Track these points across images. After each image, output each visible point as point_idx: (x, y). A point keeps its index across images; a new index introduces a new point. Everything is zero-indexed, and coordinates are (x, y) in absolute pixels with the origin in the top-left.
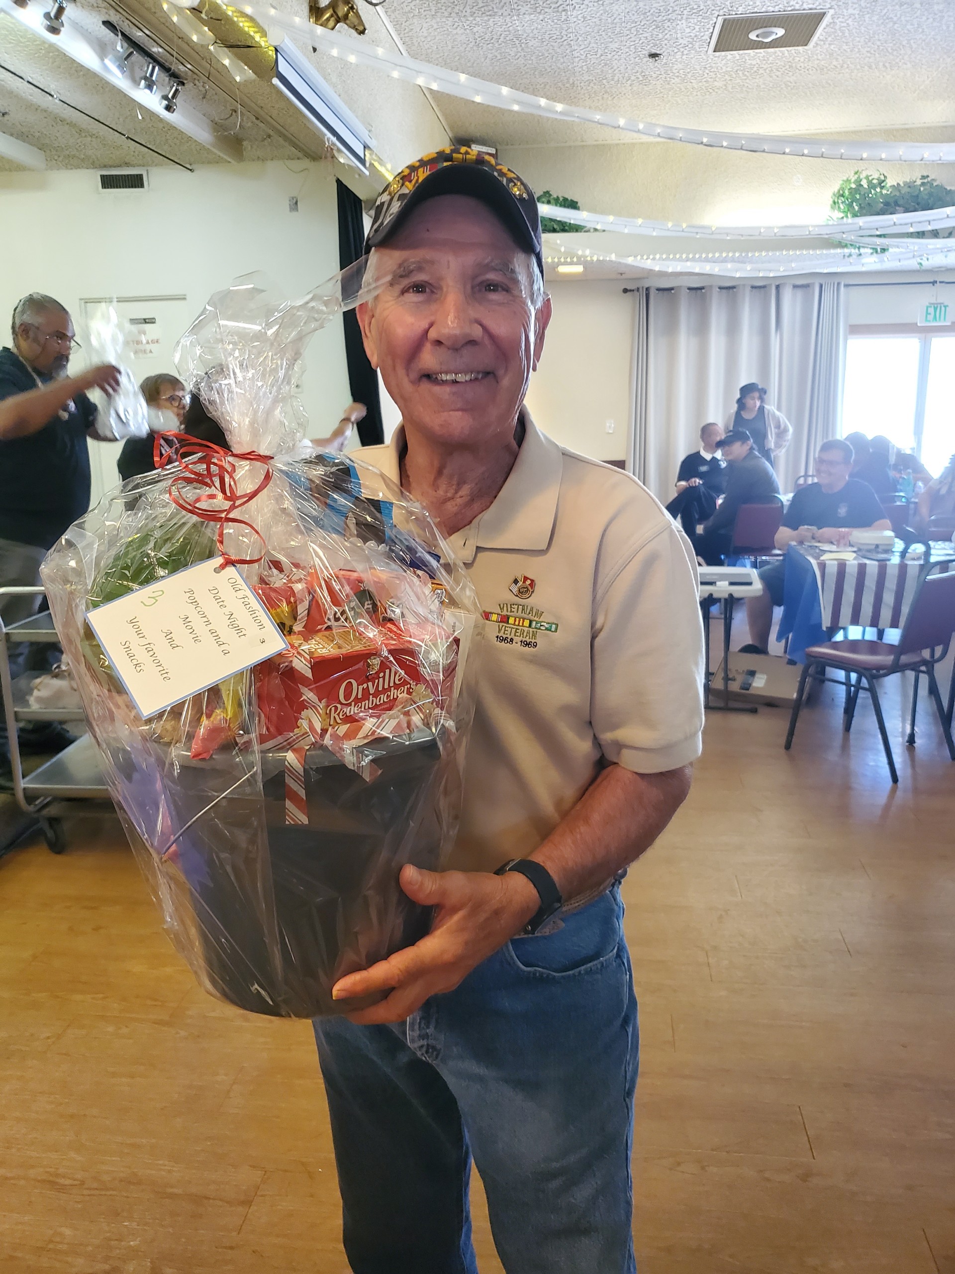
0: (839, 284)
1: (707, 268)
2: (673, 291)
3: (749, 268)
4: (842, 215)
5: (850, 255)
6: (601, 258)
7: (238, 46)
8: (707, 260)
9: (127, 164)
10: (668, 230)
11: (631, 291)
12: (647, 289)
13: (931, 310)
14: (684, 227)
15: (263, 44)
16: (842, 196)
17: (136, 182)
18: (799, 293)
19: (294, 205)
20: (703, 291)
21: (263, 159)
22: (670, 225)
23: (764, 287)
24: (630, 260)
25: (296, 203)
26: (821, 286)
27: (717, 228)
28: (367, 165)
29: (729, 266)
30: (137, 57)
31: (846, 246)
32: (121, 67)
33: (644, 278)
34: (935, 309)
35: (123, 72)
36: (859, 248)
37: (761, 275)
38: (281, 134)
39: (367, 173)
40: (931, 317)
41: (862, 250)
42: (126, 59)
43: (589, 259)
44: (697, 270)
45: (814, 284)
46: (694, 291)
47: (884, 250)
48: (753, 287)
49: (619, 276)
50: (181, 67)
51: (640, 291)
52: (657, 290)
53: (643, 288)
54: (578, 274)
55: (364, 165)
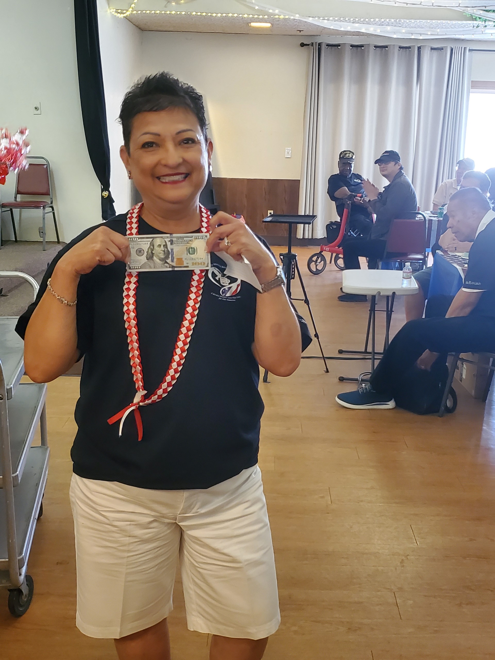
0: (465, 48)
2: (339, 47)
3: (404, 31)
5: (478, 27)
6: (287, 17)
11: (306, 45)
12: (320, 44)
18: (435, 53)
20: (363, 48)
23: (409, 48)
26: (452, 50)
29: (389, 28)
31: (475, 19)
33: (317, 36)
36: (485, 22)
41: (487, 23)
43: (277, 17)
44: (363, 30)
45: (447, 47)
46: (355, 48)
48: (400, 47)
49: (298, 33)
51: (312, 46)
52: (327, 45)
53: (316, 43)
54: (266, 29)
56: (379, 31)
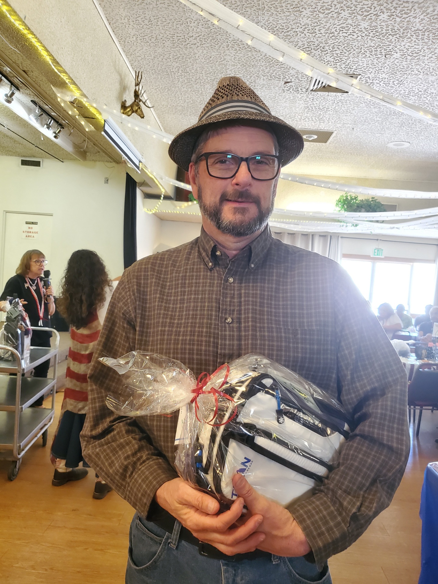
0: (338, 236)
3: (300, 227)
4: (340, 209)
5: (343, 226)
7: (89, 118)
9: (34, 157)
13: (376, 251)
15: (99, 118)
16: (340, 201)
17: (37, 164)
18: (322, 238)
19: (107, 181)
20: (281, 234)
21: (95, 161)
23: (307, 235)
25: (108, 180)
26: (331, 237)
27: (287, 210)
28: (140, 169)
29: (292, 225)
30: (44, 115)
31: (341, 222)
32: (36, 119)
34: (378, 251)
35: (37, 121)
36: (347, 223)
37: (305, 230)
38: (104, 152)
39: (140, 172)
40: (376, 254)
41: (348, 224)
42: (39, 116)
44: (278, 226)
45: (328, 235)
46: (277, 234)
47: (356, 225)
48: (302, 234)
50: (64, 122)
55: (139, 169)
56: (287, 227)
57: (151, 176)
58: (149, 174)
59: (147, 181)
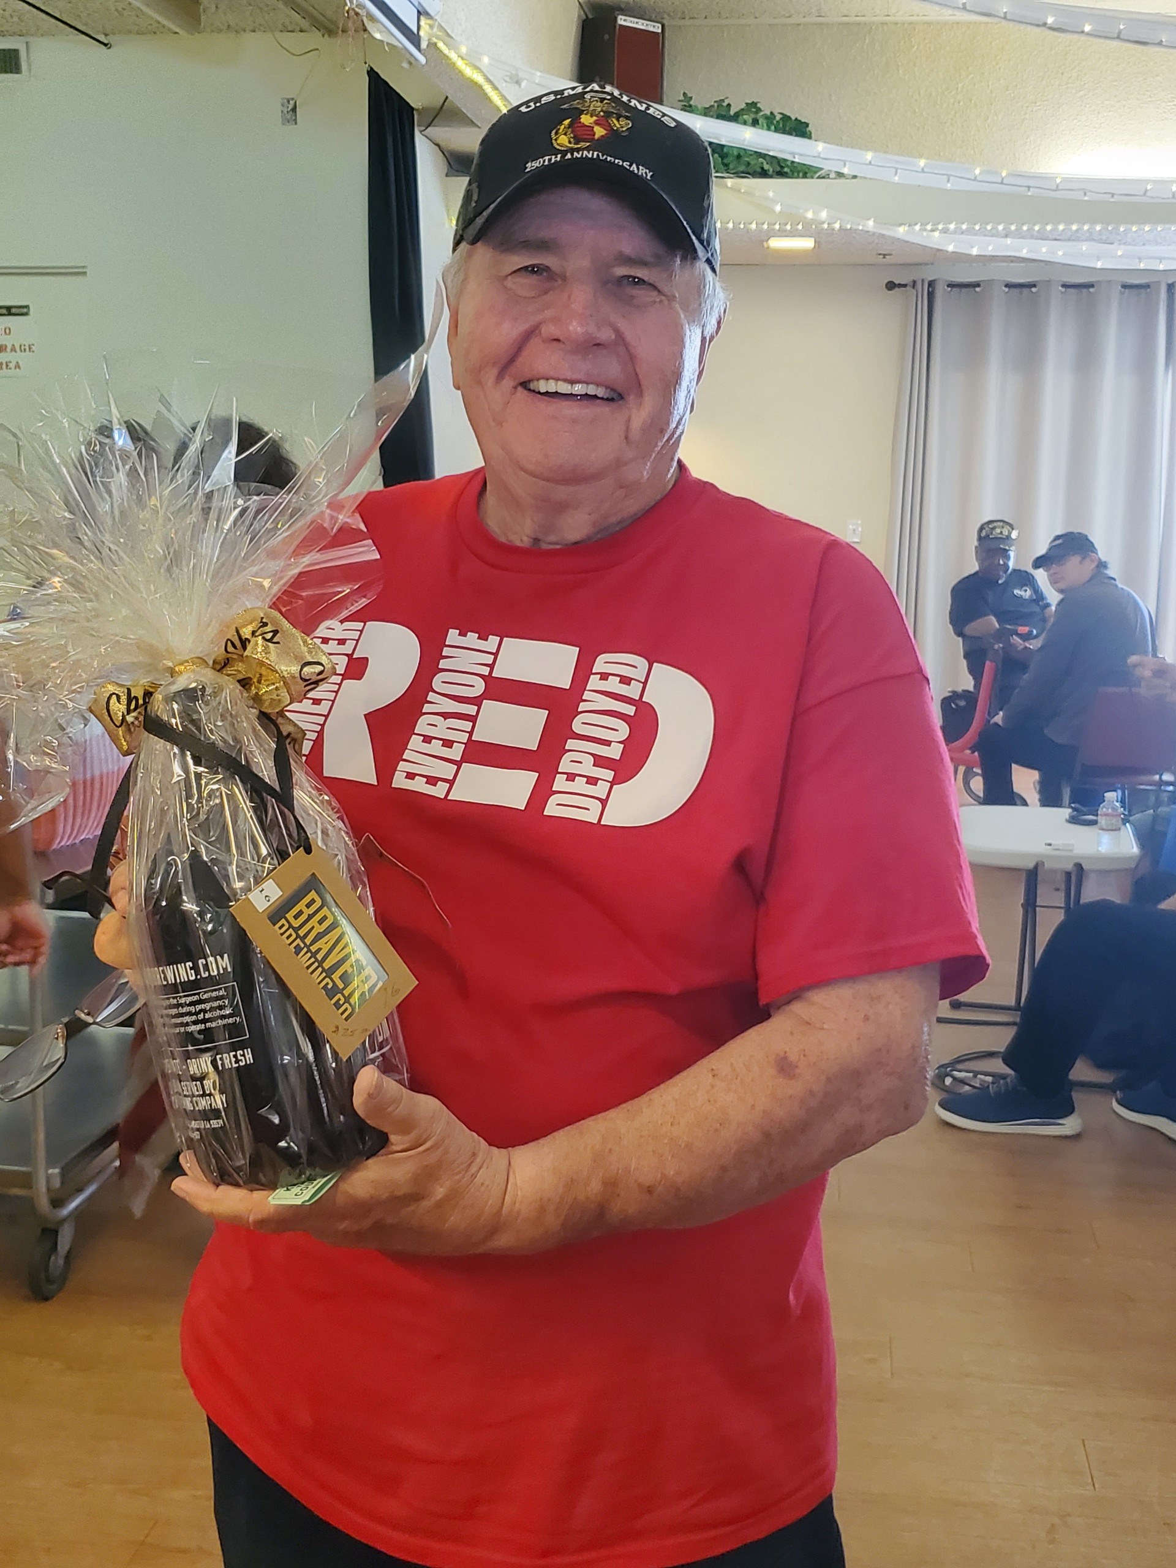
1: (1043, 251)
2: (977, 289)
3: (1119, 253)
6: (848, 226)
8: (1043, 237)
10: (975, 179)
11: (900, 286)
12: (931, 284)
14: (1004, 174)
19: (292, 112)
20: (1034, 290)
21: (238, 30)
22: (977, 171)
23: (1147, 286)
24: (901, 231)
25: (294, 109)
27: (1064, 180)
28: (424, 45)
29: (1084, 247)
33: (926, 264)
37: (1142, 266)
39: (422, 59)
43: (826, 226)
44: (1024, 253)
46: (1016, 291)
48: (1124, 286)
49: (880, 260)
51: (914, 287)
52: (948, 286)
53: (923, 281)
54: (804, 253)
55: (418, 46)
56: (1059, 254)
57: (469, 72)
58: (460, 64)
59: (458, 100)
